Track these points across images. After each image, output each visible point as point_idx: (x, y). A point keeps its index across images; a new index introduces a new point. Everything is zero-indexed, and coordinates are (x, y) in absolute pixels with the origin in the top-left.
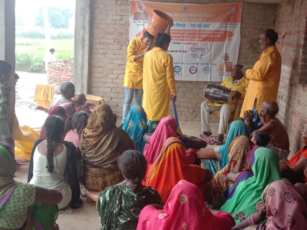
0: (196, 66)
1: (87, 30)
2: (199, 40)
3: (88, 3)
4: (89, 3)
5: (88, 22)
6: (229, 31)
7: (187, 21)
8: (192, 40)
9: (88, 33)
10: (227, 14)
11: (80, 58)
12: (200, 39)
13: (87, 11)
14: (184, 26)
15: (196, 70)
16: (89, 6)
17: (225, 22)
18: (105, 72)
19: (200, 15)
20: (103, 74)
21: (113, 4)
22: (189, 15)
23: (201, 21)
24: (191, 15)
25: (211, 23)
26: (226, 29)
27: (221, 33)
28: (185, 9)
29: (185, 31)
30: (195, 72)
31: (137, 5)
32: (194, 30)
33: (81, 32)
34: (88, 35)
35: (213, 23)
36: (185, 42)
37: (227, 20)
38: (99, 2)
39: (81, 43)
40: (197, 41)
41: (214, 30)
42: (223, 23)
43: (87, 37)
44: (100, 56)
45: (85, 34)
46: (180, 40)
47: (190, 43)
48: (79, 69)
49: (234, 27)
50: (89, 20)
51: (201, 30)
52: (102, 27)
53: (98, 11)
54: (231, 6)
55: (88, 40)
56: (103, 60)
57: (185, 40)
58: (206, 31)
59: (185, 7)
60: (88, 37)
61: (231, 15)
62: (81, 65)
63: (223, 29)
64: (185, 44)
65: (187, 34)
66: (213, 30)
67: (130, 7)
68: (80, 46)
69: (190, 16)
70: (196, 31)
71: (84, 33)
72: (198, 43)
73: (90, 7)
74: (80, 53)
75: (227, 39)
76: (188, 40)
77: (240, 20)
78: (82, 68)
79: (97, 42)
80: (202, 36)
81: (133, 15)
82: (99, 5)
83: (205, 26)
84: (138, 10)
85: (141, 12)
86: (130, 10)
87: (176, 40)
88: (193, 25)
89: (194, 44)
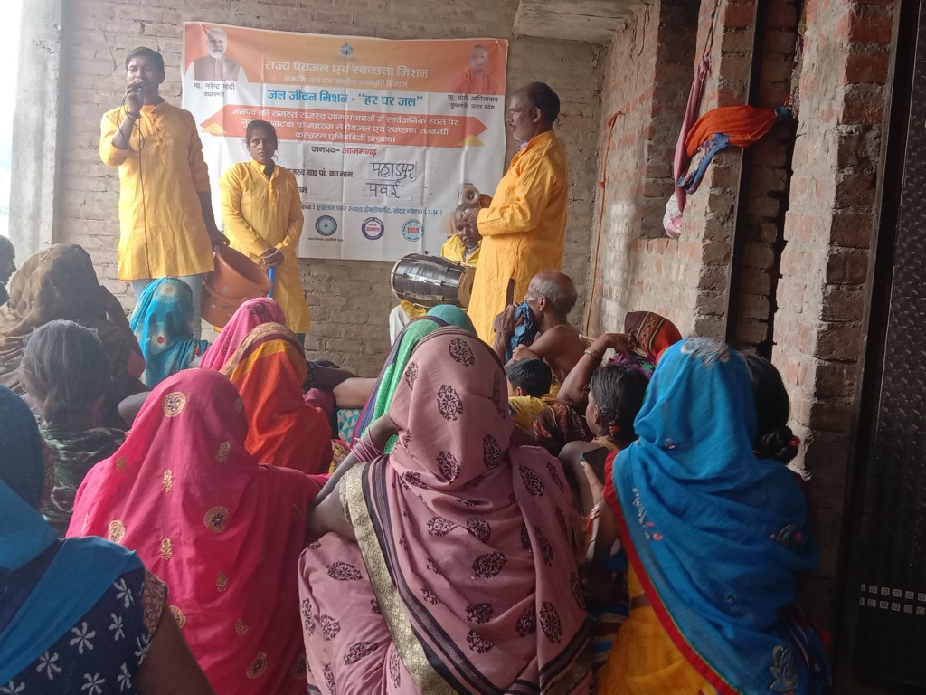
0: (380, 215)
1: (52, 104)
2: (387, 143)
3: (56, 26)
4: (59, 28)
5: (56, 81)
6: (474, 119)
7: (351, 86)
8: (367, 142)
9: (55, 113)
10: (466, 70)
11: (29, 190)
12: (390, 139)
13: (53, 50)
14: (345, 99)
15: (382, 227)
16: (57, 36)
17: (461, 92)
18: (106, 233)
19: (390, 70)
20: (101, 240)
21: (133, 33)
22: (356, 69)
23: (393, 88)
24: (364, 69)
25: (420, 94)
26: (465, 112)
27: (451, 122)
28: (347, 53)
29: (347, 116)
30: (377, 233)
31: (205, 38)
32: (373, 113)
33: (34, 112)
34: (55, 120)
35: (427, 93)
36: (347, 146)
37: (467, 86)
38: (91, 26)
39: (32, 144)
40: (383, 143)
41: (432, 113)
42: (455, 95)
43: (51, 124)
44: (92, 185)
45: (46, 118)
46: (331, 140)
47: (362, 151)
48: (25, 220)
49: (487, 107)
50: (57, 75)
51: (393, 112)
52: (97, 98)
53: (86, 53)
54: (477, 47)
55: (55, 134)
56: (100, 196)
57: (348, 141)
58: (407, 116)
59: (347, 45)
60: (55, 125)
61: (478, 71)
62: (30, 210)
63: (457, 112)
64: (349, 151)
65: (353, 122)
66: (426, 114)
67: (184, 43)
68: (30, 154)
69: (360, 71)
70: (378, 114)
71: (43, 114)
72: (384, 150)
73: (61, 38)
74: (31, 173)
75: (468, 140)
76: (357, 142)
77: (501, 86)
78: (36, 217)
79: (84, 143)
80: (396, 129)
81: (192, 66)
82: (91, 34)
83: (405, 102)
84: (208, 50)
85: (217, 56)
86: (183, 51)
87: (321, 140)
88: (370, 97)
89: (374, 153)
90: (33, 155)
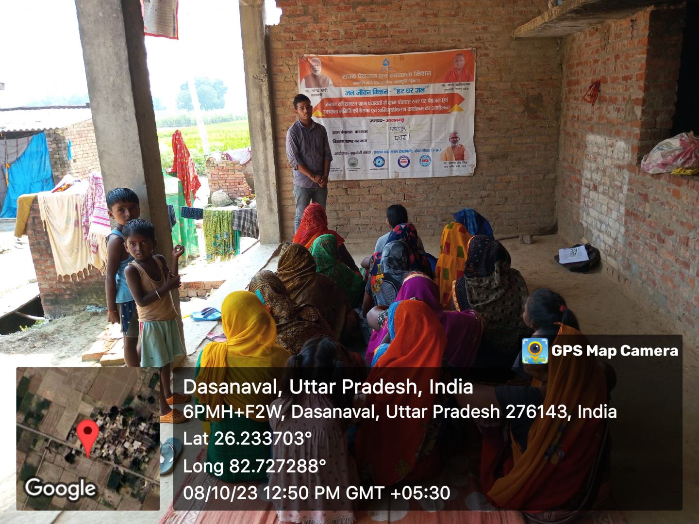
3: (264, 66)
4: (266, 67)
9: (269, 115)
11: (261, 157)
13: (264, 80)
16: (265, 72)
33: (258, 115)
34: (270, 118)
38: (281, 63)
39: (260, 132)
43: (268, 121)
48: (261, 173)
53: (280, 78)
55: (270, 126)
62: (263, 168)
68: (259, 138)
71: (263, 115)
73: (267, 73)
78: (266, 171)
82: (281, 68)
90: (261, 138)
